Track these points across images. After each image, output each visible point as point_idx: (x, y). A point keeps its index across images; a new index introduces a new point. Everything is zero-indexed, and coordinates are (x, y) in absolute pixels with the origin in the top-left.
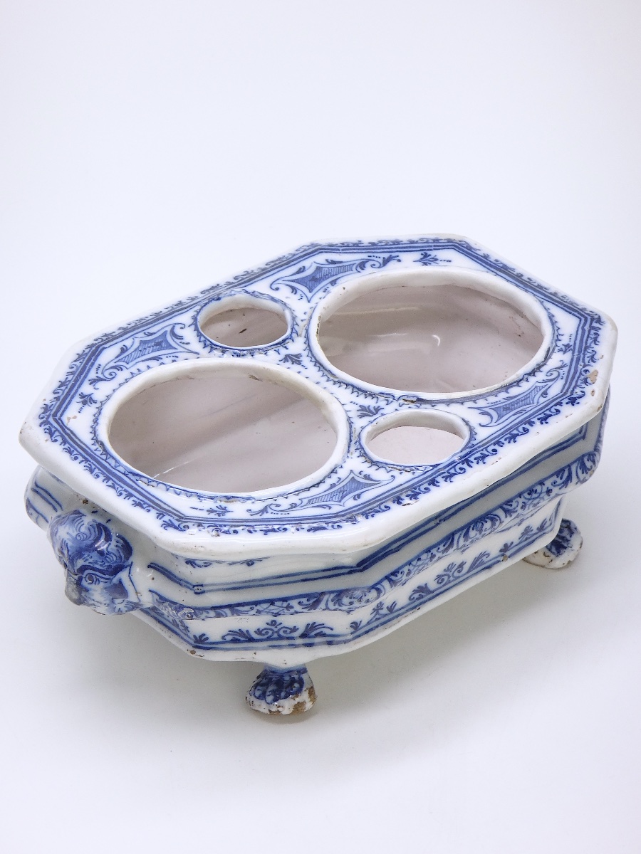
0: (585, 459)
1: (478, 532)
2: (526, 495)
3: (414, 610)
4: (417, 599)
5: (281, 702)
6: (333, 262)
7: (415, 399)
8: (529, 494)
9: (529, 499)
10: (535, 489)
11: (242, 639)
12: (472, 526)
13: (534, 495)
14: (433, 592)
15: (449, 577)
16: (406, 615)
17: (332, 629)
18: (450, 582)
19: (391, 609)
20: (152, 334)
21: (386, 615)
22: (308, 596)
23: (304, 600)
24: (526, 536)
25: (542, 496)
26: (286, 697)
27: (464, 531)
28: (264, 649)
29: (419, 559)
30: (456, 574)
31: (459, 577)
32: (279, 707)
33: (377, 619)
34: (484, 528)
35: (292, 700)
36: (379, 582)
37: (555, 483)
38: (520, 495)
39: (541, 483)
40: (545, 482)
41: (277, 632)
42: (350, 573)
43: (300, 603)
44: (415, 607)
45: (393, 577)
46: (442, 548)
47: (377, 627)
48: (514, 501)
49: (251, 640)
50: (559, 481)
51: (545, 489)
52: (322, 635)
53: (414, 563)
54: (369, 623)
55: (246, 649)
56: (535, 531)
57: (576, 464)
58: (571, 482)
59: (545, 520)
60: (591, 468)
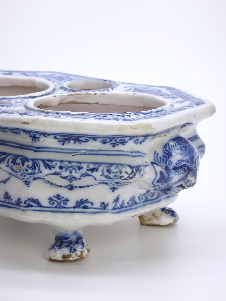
0: (20, 158)
56: (14, 202)
57: (14, 156)
58: (4, 162)
59: (19, 199)
60: (19, 164)
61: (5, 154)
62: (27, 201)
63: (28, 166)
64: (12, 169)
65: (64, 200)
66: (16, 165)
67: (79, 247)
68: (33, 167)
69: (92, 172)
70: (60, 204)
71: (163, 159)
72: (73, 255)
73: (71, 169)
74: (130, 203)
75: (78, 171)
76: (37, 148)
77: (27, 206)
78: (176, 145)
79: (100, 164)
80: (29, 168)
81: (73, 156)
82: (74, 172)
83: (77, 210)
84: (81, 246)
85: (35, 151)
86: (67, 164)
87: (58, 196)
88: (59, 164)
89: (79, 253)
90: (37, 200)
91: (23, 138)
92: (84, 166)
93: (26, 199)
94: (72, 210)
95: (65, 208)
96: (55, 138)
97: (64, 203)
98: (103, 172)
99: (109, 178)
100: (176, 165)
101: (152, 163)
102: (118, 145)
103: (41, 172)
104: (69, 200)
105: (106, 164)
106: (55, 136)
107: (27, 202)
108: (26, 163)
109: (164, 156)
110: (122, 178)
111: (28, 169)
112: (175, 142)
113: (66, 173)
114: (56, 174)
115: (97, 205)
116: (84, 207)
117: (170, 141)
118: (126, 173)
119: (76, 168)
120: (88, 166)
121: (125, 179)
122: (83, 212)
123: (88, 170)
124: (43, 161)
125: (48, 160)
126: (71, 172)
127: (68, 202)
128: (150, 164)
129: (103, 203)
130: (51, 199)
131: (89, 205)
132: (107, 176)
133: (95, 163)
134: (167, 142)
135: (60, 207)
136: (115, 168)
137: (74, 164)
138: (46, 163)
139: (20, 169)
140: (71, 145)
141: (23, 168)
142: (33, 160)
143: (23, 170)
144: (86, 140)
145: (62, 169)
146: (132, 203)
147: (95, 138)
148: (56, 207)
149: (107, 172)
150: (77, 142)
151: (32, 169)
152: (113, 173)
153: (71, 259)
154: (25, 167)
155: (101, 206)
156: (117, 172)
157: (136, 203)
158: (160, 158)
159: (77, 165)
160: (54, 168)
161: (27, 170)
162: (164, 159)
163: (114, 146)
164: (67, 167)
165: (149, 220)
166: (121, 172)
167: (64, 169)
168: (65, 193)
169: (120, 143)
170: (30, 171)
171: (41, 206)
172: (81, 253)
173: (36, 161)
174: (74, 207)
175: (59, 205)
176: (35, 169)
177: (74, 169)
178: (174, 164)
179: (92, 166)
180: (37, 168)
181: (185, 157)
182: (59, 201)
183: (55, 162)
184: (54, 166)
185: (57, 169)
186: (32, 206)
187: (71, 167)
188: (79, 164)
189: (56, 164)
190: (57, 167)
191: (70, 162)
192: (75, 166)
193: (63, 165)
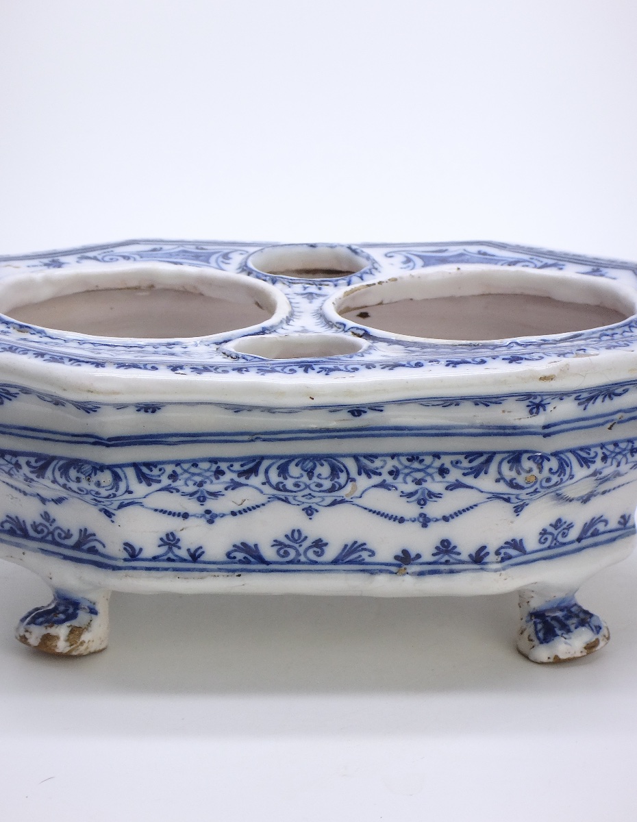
0: (525, 456)
1: (305, 474)
2: (403, 460)
3: (230, 574)
4: (240, 562)
5: (33, 628)
6: (485, 254)
7: (361, 333)
8: (409, 460)
9: (406, 467)
10: (421, 458)
11: (18, 532)
12: (296, 461)
13: (416, 465)
14: (268, 563)
15: (298, 554)
16: (216, 574)
17: (104, 546)
18: (299, 562)
19: (195, 556)
20: (202, 249)
21: (184, 560)
22: (39, 457)
23: (32, 460)
24: (446, 558)
25: (430, 471)
26: (41, 624)
27: (282, 461)
28: (34, 550)
29: (195, 465)
30: (311, 555)
31: (316, 563)
32: (27, 631)
33: (169, 560)
34: (316, 472)
35: (44, 628)
36: (121, 466)
37: (457, 462)
38: (393, 456)
39: (437, 455)
40: (442, 457)
41: (52, 533)
42: (94, 444)
43: (28, 463)
44: (234, 571)
45: (145, 470)
46: (237, 467)
47: (166, 569)
48: (380, 458)
49: (25, 535)
50: (465, 464)
51: (437, 463)
52: (93, 550)
53: (186, 466)
54: (155, 559)
55: (18, 545)
56: (464, 557)
57: (506, 455)
58: (486, 473)
59: (484, 548)
60: (530, 471)
61: (480, 454)
62: (502, 548)
63: (551, 469)
64: (512, 484)
65: (565, 529)
66: (524, 475)
68: (561, 470)
70: (556, 539)
73: (619, 457)
75: (629, 459)
76: (545, 427)
77: (503, 560)
80: (554, 473)
81: (609, 429)
82: (623, 462)
83: (584, 542)
85: (546, 436)
86: (611, 448)
87: (558, 523)
88: (600, 452)
90: (521, 541)
91: (504, 411)
93: (501, 543)
94: (576, 545)
95: (565, 544)
96: (577, 398)
97: (564, 534)
103: (574, 476)
104: (573, 526)
106: (576, 395)
107: (503, 551)
108: (546, 465)
111: (552, 476)
113: (612, 467)
114: (595, 474)
115: (614, 523)
116: (593, 535)
119: (627, 453)
122: (595, 545)
124: (573, 451)
125: (582, 449)
126: (619, 465)
127: (571, 530)
129: (624, 517)
130: (544, 533)
131: (602, 527)
135: (556, 544)
137: (623, 445)
138: (579, 455)
139: (533, 479)
140: (599, 407)
141: (540, 477)
142: (555, 454)
143: (541, 482)
145: (606, 462)
148: (549, 548)
150: (607, 399)
151: (559, 476)
154: (546, 473)
155: (620, 523)
159: (627, 446)
160: (594, 462)
161: (548, 480)
164: (613, 455)
167: (609, 461)
168: (573, 513)
170: (555, 479)
171: (524, 553)
173: (562, 456)
174: (579, 540)
176: (564, 474)
177: (625, 455)
180: (568, 470)
182: (557, 533)
183: (593, 450)
184: (593, 458)
185: (598, 464)
186: (510, 557)
187: (619, 453)
188: (630, 445)
189: (597, 454)
190: (598, 460)
191: (616, 444)
192: (625, 450)
193: (608, 453)
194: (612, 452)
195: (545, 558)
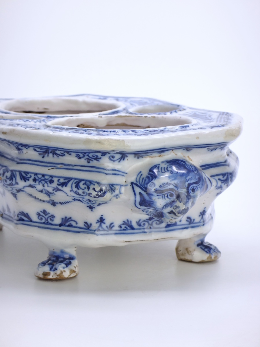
56: (12, 215)
59: (14, 212)
60: (1, 174)
63: (7, 176)
65: (50, 217)
67: (60, 266)
68: (11, 178)
69: (62, 187)
70: (47, 220)
71: (145, 180)
72: (52, 273)
73: (43, 182)
74: (123, 227)
75: (49, 185)
76: (21, 160)
77: (19, 220)
78: (167, 167)
79: (70, 179)
80: (8, 179)
81: (49, 169)
82: (46, 185)
83: (62, 228)
84: (64, 266)
85: (18, 163)
86: (40, 176)
87: (44, 212)
88: (33, 176)
89: (58, 272)
90: (27, 214)
91: (13, 149)
92: (55, 180)
93: (19, 212)
94: (58, 227)
95: (52, 224)
96: (35, 150)
97: (51, 219)
98: (72, 187)
99: (79, 194)
100: (159, 188)
101: (132, 183)
102: (92, 161)
103: (17, 184)
104: (55, 217)
105: (76, 179)
106: (35, 148)
107: (19, 216)
108: (6, 174)
109: (148, 177)
110: (91, 195)
112: (168, 164)
113: (39, 186)
114: (30, 186)
115: (81, 224)
116: (69, 226)
117: (163, 162)
118: (94, 189)
119: (48, 181)
120: (58, 180)
121: (94, 197)
122: (68, 231)
123: (58, 185)
124: (20, 172)
125: (25, 172)
126: (44, 186)
127: (54, 219)
128: (130, 185)
129: (86, 223)
130: (39, 214)
131: (74, 224)
132: (76, 191)
133: (65, 178)
134: (158, 163)
135: (47, 223)
136: (83, 184)
137: (47, 177)
138: (22, 174)
139: (1, 179)
140: (50, 158)
141: (3, 179)
142: (12, 171)
143: (3, 181)
144: (62, 154)
145: (35, 182)
146: (125, 227)
147: (69, 152)
148: (44, 223)
149: (76, 187)
150: (55, 156)
151: (10, 180)
152: (81, 189)
153: (50, 277)
154: (5, 177)
155: (84, 225)
156: (85, 188)
157: (132, 228)
158: (143, 178)
159: (49, 178)
160: (29, 180)
161: (6, 181)
162: (147, 180)
163: (89, 162)
164: (40, 180)
165: (183, 254)
166: (89, 188)
167: (37, 182)
168: (50, 209)
169: (94, 159)
170: (9, 182)
171: (31, 221)
172: (62, 272)
173: (14, 173)
174: (60, 225)
175: (47, 222)
176: (13, 181)
177: (46, 182)
178: (157, 187)
179: (62, 180)
180: (14, 179)
181: (173, 180)
182: (46, 217)
183: (30, 174)
184: (29, 178)
185: (31, 182)
186: (23, 220)
187: (43, 180)
188: (51, 178)
189: (31, 177)
190: (31, 179)
191: (43, 175)
192: (47, 179)
193: (37, 178)
194: (39, 178)
195: (39, 227)
